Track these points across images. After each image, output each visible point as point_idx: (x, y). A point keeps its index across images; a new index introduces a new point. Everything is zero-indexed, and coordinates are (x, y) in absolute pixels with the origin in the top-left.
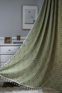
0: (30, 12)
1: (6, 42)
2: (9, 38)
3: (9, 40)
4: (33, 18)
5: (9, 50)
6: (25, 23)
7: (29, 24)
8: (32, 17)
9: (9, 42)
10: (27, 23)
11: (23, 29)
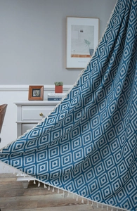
0: (82, 31)
1: (31, 97)
2: (39, 88)
3: (38, 92)
4: (89, 43)
5: (41, 115)
6: (73, 56)
7: (81, 56)
8: (87, 42)
9: (39, 96)
10: (76, 56)
11: (68, 67)
